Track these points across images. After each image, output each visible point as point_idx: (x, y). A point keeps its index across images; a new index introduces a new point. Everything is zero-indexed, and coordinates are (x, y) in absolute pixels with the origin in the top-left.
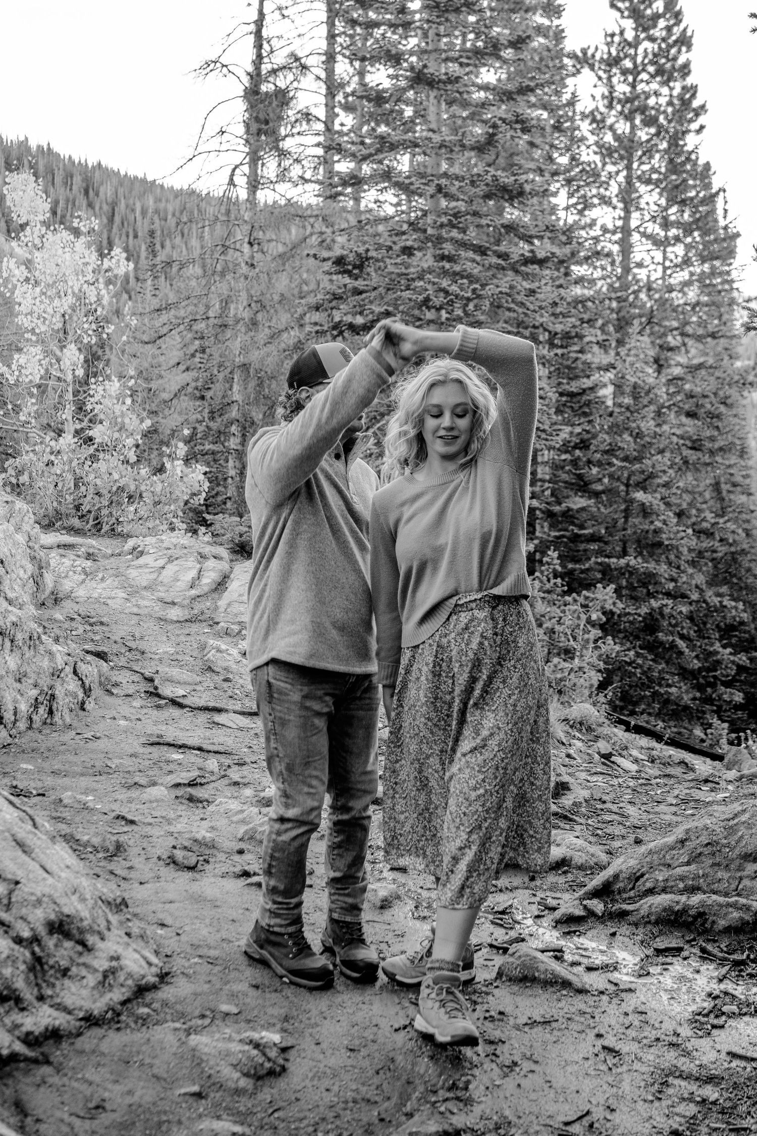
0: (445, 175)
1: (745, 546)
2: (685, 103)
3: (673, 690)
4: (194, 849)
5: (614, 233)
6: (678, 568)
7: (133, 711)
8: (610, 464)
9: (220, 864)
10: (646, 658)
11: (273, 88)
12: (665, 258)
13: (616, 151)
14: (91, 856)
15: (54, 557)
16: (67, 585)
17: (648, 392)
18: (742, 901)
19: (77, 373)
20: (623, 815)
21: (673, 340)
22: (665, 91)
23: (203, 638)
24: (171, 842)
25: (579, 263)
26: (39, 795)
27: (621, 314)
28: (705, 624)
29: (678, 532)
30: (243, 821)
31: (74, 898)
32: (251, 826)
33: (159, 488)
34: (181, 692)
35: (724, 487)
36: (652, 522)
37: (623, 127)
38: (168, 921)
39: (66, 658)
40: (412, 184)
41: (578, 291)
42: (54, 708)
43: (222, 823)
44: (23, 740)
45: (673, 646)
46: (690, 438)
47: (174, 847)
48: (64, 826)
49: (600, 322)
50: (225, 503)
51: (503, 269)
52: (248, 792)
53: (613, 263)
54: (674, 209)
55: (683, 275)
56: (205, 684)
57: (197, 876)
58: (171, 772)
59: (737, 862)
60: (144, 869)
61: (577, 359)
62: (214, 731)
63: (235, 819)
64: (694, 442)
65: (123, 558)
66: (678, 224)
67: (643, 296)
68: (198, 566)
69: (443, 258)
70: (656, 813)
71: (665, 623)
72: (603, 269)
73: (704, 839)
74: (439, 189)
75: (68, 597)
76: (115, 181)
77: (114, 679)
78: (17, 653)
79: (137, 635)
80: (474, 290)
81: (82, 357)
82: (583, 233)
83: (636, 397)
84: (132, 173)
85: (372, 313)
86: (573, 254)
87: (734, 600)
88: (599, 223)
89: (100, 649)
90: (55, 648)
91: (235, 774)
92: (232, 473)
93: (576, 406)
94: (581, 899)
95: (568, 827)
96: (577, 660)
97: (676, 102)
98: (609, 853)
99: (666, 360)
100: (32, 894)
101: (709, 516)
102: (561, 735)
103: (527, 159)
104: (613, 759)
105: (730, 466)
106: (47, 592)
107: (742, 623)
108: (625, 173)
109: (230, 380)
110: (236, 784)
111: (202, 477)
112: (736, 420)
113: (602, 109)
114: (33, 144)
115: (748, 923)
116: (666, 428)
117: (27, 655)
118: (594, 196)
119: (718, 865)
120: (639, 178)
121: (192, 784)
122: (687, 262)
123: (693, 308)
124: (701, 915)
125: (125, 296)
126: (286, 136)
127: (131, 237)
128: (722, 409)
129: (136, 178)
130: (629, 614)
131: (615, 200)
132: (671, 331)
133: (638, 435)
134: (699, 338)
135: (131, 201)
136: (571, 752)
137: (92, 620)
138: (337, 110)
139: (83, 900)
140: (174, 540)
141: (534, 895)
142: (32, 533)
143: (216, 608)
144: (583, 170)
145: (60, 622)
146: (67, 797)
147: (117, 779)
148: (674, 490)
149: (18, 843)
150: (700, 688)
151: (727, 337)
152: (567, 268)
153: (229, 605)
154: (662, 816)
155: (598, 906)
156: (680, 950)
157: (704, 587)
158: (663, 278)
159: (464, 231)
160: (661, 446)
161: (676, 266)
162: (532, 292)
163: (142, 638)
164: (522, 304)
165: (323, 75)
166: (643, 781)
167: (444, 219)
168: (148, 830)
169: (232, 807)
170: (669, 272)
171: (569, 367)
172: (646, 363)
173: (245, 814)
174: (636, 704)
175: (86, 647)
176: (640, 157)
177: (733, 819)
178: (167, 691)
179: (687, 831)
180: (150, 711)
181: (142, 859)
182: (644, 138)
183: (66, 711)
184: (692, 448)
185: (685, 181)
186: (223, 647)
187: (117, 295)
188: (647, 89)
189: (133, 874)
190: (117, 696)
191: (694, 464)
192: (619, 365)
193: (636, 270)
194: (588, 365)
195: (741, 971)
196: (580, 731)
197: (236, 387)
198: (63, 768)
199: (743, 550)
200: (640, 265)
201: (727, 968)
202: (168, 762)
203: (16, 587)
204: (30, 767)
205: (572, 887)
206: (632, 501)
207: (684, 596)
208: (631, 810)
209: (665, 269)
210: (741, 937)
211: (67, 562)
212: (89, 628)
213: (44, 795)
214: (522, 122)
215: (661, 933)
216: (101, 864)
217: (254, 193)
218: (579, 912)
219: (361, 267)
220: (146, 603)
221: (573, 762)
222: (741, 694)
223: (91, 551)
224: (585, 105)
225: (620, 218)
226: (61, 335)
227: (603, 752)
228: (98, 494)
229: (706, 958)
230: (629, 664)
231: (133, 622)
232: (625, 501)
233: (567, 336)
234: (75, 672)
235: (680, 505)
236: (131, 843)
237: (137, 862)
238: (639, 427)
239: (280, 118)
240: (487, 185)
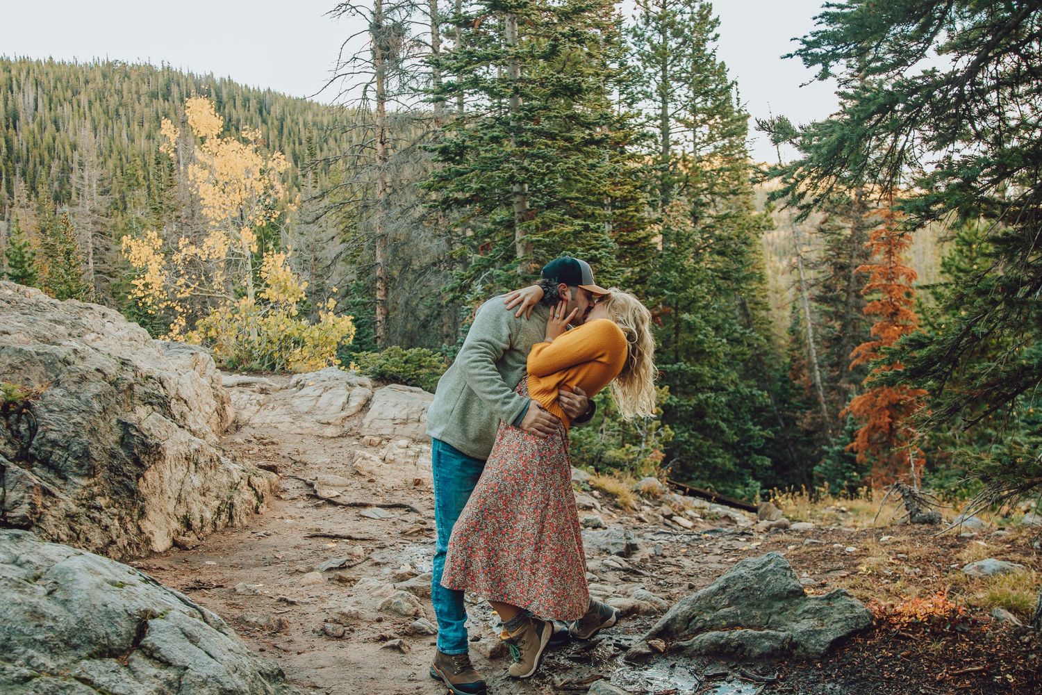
0: (521, 80)
1: (767, 348)
2: (704, 18)
3: (719, 460)
4: (342, 621)
5: (656, 120)
6: (718, 368)
7: (297, 510)
8: (663, 294)
9: (364, 632)
10: (697, 438)
11: (392, 22)
12: (695, 137)
13: (654, 58)
14: (258, 634)
15: (234, 395)
16: (245, 415)
17: (687, 239)
18: (772, 632)
19: (252, 249)
20: (679, 566)
21: (705, 198)
22: (688, 9)
23: (352, 449)
24: (324, 616)
25: (631, 144)
26: (217, 587)
27: (664, 180)
28: (740, 409)
29: (716, 341)
30: (381, 595)
31: (236, 676)
32: (387, 599)
33: (316, 334)
34: (335, 493)
35: (749, 306)
36: (696, 336)
37: (657, 39)
38: (320, 683)
39: (241, 474)
40: (494, 87)
41: (632, 165)
42: (234, 514)
43: (364, 598)
44: (209, 541)
45: (717, 427)
46: (721, 271)
47: (326, 621)
48: (237, 611)
49: (649, 187)
50: (376, 342)
51: (569, 149)
52: (387, 570)
53: (656, 143)
54: (700, 99)
55: (710, 149)
56: (354, 486)
57: (344, 643)
58: (326, 558)
59: (767, 602)
60: (301, 640)
61: (633, 216)
62: (361, 522)
63: (375, 594)
64: (724, 273)
65: (289, 391)
66: (704, 110)
67: (680, 166)
68: (347, 393)
69: (522, 144)
70: (706, 563)
71: (710, 411)
72: (649, 147)
73: (740, 586)
74: (516, 90)
75: (246, 424)
76: (282, 102)
77: (283, 486)
78: (201, 474)
79: (300, 450)
80: (548, 167)
81: (255, 236)
82: (632, 121)
83: (679, 243)
84: (294, 95)
85: (471, 189)
86: (626, 137)
87: (759, 389)
88: (644, 113)
89: (271, 463)
90: (232, 466)
91: (376, 557)
92: (380, 318)
93: (634, 252)
94: (647, 639)
95: (637, 579)
96: (643, 445)
97: (696, 17)
98: (669, 598)
99: (701, 213)
100: (198, 677)
101: (739, 328)
102: (634, 504)
103: (587, 67)
104: (674, 518)
105: (752, 290)
106: (230, 422)
107: (767, 406)
108: (661, 73)
109: (372, 248)
110: (377, 564)
111: (350, 324)
112: (753, 256)
113: (641, 26)
114: (217, 77)
115: (777, 649)
116: (702, 264)
117: (209, 474)
118: (639, 92)
119: (752, 605)
120: (672, 76)
121: (342, 567)
122: (711, 138)
123: (718, 173)
124: (740, 646)
125: (296, 189)
126: (404, 59)
127: (297, 144)
128: (744, 247)
129: (297, 99)
130: (683, 405)
131: (654, 95)
132: (703, 191)
133: (682, 271)
134: (723, 196)
135: (295, 117)
136: (642, 515)
137: (265, 441)
138: (441, 37)
139: (243, 676)
140: (329, 375)
141: (611, 639)
142: (214, 377)
143: (362, 425)
144: (630, 72)
145: (241, 444)
146: (240, 587)
147: (282, 567)
148: (711, 311)
149: (186, 636)
150: (738, 456)
151: (745, 194)
152: (623, 147)
153: (372, 422)
154: (710, 565)
155: (660, 644)
156: (725, 675)
157: (738, 381)
158: (694, 152)
159: (538, 123)
160: (700, 278)
161: (704, 142)
162: (593, 166)
163: (304, 453)
164: (586, 176)
165: (428, 10)
166: (696, 537)
167: (522, 114)
168: (306, 608)
169: (373, 584)
170: (698, 147)
171: (627, 223)
172: (685, 216)
173: (382, 590)
174: (693, 471)
175: (261, 463)
176: (672, 61)
177: (762, 568)
178: (325, 493)
179: (727, 580)
180: (311, 510)
181: (300, 633)
182: (674, 46)
183: (243, 515)
184: (722, 278)
185: (707, 77)
186: (368, 455)
187: (289, 189)
188: (674, 9)
189: (292, 647)
190: (285, 500)
191: (725, 290)
192: (665, 219)
193: (673, 147)
194: (642, 219)
195: (774, 688)
196: (648, 499)
197: (378, 253)
198: (239, 562)
199: (765, 352)
200: (676, 143)
201: (762, 687)
202: (324, 550)
203: (200, 421)
204: (213, 563)
205: (640, 630)
206: (681, 320)
207: (723, 389)
208: (686, 562)
209: (696, 145)
210: (773, 661)
211: (245, 397)
212: (262, 447)
213: (222, 586)
214: (577, 35)
215: (710, 662)
216: (266, 640)
217: (382, 104)
218: (645, 650)
219: (461, 155)
220: (307, 425)
221: (643, 525)
222: (769, 460)
223: (264, 387)
224: (629, 23)
225: (659, 108)
226: (239, 221)
227: (666, 514)
228: (270, 342)
229: (746, 681)
230: (686, 442)
231: (297, 440)
232: (675, 321)
233: (624, 199)
234: (249, 484)
235: (716, 321)
236: (291, 620)
237: (296, 636)
238: (682, 265)
239: (398, 45)
240: (553, 85)
